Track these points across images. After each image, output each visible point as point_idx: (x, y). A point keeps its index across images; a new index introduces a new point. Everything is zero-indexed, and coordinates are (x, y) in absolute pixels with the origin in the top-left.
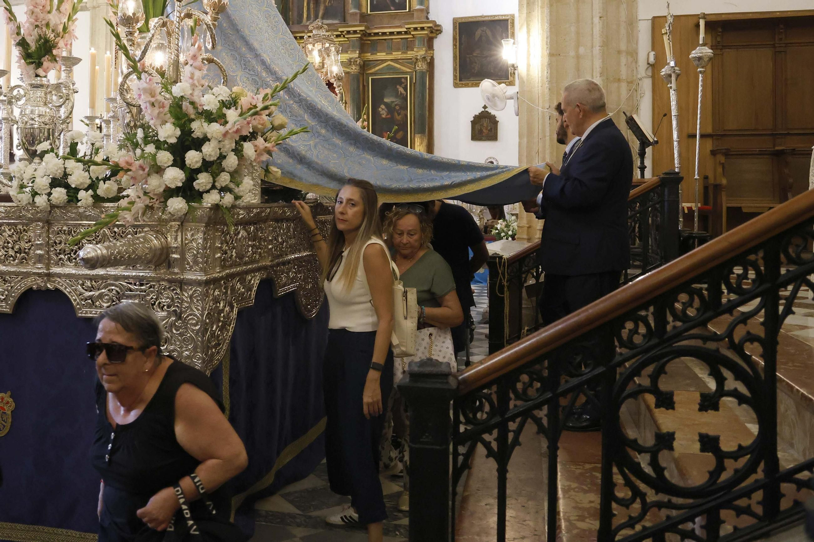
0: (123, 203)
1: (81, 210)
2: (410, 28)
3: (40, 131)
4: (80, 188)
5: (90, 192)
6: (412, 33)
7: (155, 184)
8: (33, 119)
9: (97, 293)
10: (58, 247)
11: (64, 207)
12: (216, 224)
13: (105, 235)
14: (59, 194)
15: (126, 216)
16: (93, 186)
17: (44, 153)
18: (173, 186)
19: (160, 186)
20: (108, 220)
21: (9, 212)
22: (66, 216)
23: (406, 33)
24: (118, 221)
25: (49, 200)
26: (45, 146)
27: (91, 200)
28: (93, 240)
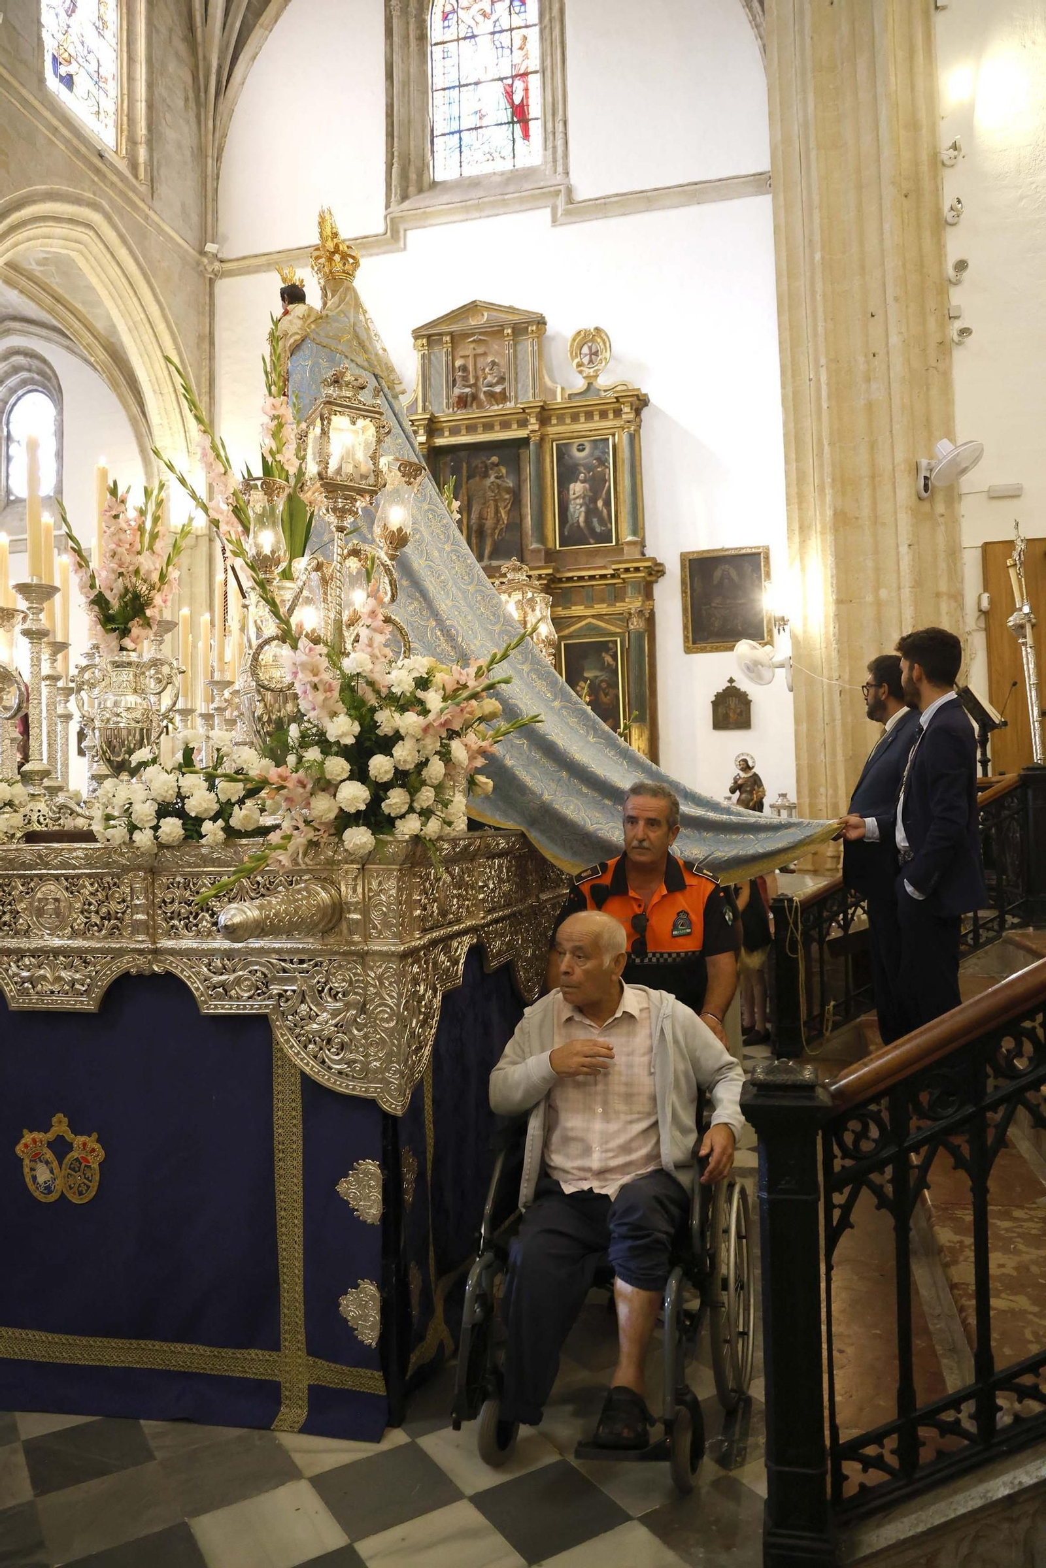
0: (274, 837)
1: (204, 851)
2: (618, 569)
3: (129, 733)
4: (203, 817)
5: (220, 823)
6: (622, 576)
7: (323, 807)
8: (118, 715)
9: (232, 977)
10: (169, 909)
11: (179, 847)
12: (413, 866)
13: (242, 887)
14: (172, 827)
15: (280, 858)
16: (223, 812)
17: (143, 765)
18: (352, 810)
19: (330, 810)
20: (253, 865)
21: (92, 856)
22: (181, 860)
23: (613, 576)
24: (268, 865)
25: (156, 838)
26: (142, 755)
27: (221, 836)
28: (224, 896)
